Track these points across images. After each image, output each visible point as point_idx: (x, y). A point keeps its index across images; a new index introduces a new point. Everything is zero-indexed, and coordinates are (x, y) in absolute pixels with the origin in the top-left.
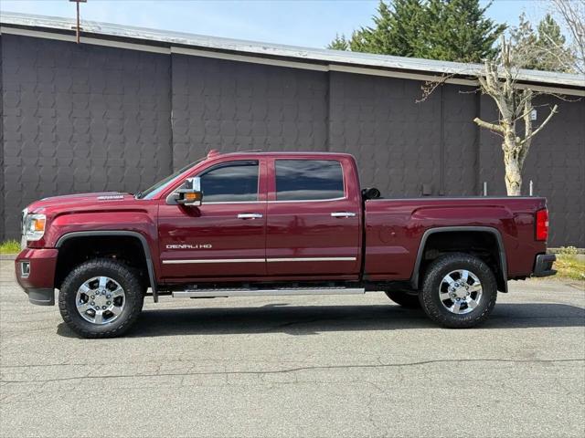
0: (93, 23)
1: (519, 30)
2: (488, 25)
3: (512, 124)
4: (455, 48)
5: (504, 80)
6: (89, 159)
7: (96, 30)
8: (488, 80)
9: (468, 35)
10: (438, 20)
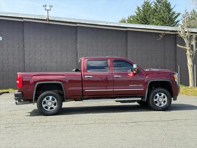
0: (52, 17)
1: (185, 15)
2: (174, 13)
3: (189, 46)
4: (163, 21)
5: (186, 32)
6: (51, 60)
7: (54, 19)
8: (181, 32)
9: (168, 17)
10: (157, 12)
